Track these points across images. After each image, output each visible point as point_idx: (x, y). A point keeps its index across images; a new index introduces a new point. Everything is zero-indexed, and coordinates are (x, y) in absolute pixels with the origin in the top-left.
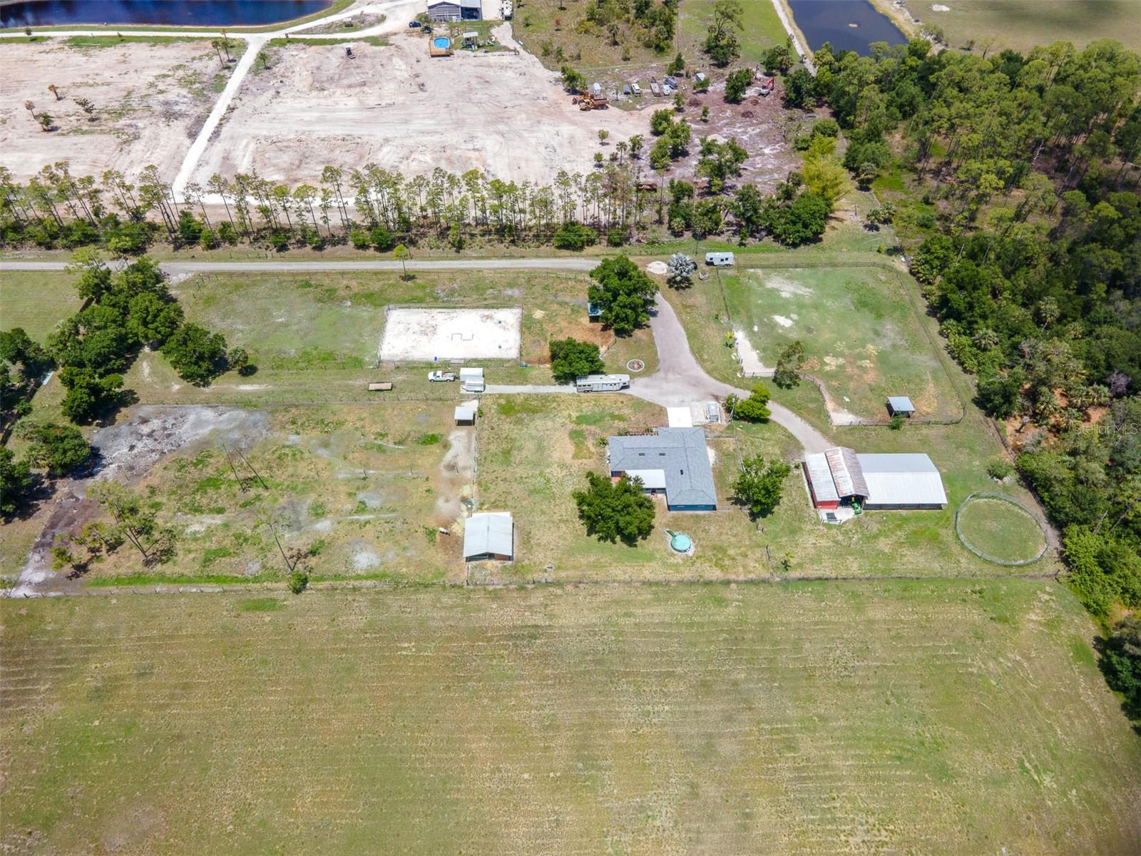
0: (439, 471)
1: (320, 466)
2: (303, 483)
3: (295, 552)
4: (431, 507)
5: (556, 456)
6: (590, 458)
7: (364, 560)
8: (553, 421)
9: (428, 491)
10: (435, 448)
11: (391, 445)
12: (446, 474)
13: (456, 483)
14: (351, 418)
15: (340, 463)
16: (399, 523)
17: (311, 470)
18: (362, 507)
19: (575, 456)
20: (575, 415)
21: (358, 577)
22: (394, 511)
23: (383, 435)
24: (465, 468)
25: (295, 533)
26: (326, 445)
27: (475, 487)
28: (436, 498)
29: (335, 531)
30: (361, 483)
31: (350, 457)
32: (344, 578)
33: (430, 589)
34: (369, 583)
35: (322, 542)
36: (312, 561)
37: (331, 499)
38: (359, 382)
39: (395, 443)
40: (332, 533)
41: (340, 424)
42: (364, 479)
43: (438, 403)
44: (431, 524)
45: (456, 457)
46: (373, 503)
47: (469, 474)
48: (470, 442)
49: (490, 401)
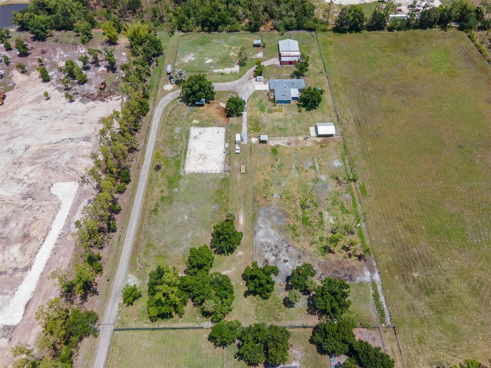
0: (291, 147)
1: (292, 183)
2: (302, 187)
3: (338, 184)
4: (310, 148)
5: (281, 116)
6: (282, 108)
7: (337, 163)
8: (263, 117)
9: (302, 149)
10: (279, 150)
11: (278, 162)
12: (293, 145)
13: (297, 142)
14: (262, 177)
15: (290, 177)
16: (319, 156)
17: (294, 187)
18: (313, 167)
19: (282, 112)
20: (259, 112)
21: (345, 164)
22: (313, 158)
23: (272, 166)
24: (289, 140)
25: (328, 186)
26: (279, 184)
27: (299, 136)
28: (306, 147)
29: (325, 174)
30: (300, 170)
31: (286, 174)
32: (346, 169)
33: (346, 145)
34: (347, 161)
35: (331, 177)
36: (341, 178)
37: (310, 177)
38: (239, 177)
39: (277, 161)
40: (327, 174)
41: (266, 181)
42: (298, 168)
43: (253, 150)
44: (319, 146)
45: (283, 143)
46: (310, 164)
47: (292, 138)
48: (275, 140)
49: (252, 135)
